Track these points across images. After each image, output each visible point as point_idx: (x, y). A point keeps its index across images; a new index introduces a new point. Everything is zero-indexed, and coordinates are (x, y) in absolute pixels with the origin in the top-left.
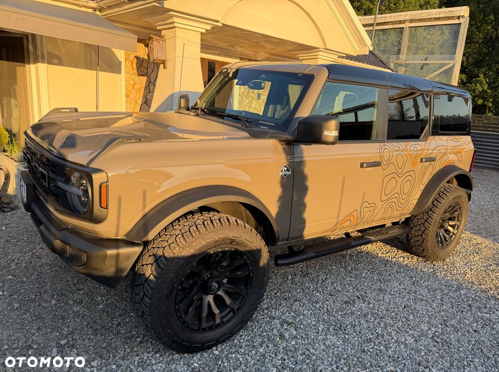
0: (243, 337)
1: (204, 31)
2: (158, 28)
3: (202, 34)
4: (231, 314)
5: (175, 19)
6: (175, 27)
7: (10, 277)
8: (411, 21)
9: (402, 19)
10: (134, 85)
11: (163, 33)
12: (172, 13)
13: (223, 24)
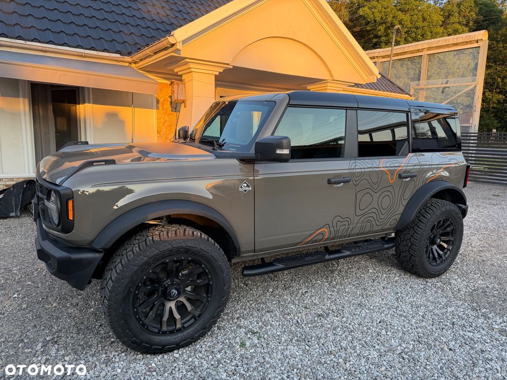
0: (205, 343)
1: (218, 74)
2: (179, 73)
3: (216, 76)
4: (193, 320)
5: (191, 66)
6: (192, 72)
7: (30, 283)
8: (429, 49)
9: (420, 47)
10: (164, 122)
11: (184, 77)
12: (187, 60)
13: (233, 66)
